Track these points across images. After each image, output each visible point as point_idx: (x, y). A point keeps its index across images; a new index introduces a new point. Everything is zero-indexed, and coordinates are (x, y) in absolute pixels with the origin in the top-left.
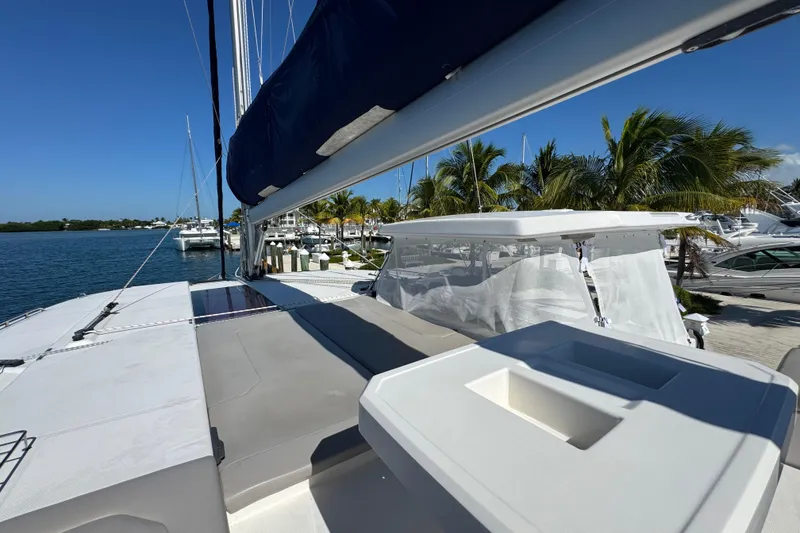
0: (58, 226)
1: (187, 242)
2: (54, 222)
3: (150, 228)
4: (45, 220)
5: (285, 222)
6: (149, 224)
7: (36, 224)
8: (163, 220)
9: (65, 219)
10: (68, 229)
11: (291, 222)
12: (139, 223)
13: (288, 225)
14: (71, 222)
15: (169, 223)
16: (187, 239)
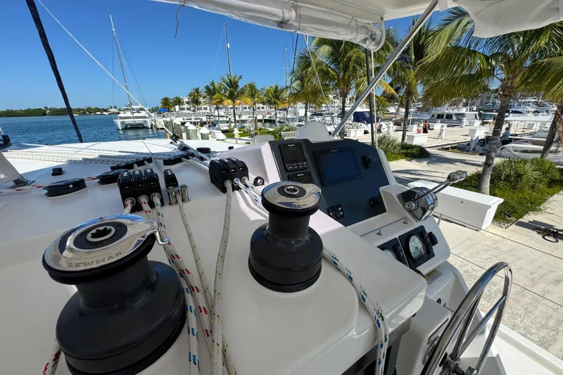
0: (42, 113)
1: (122, 123)
2: (38, 109)
3: (107, 113)
4: (32, 108)
5: (201, 109)
6: (106, 111)
7: (25, 111)
8: (115, 107)
9: (46, 107)
10: (49, 115)
11: (206, 109)
12: (99, 110)
13: (204, 111)
14: (50, 109)
15: (120, 110)
16: (122, 120)
